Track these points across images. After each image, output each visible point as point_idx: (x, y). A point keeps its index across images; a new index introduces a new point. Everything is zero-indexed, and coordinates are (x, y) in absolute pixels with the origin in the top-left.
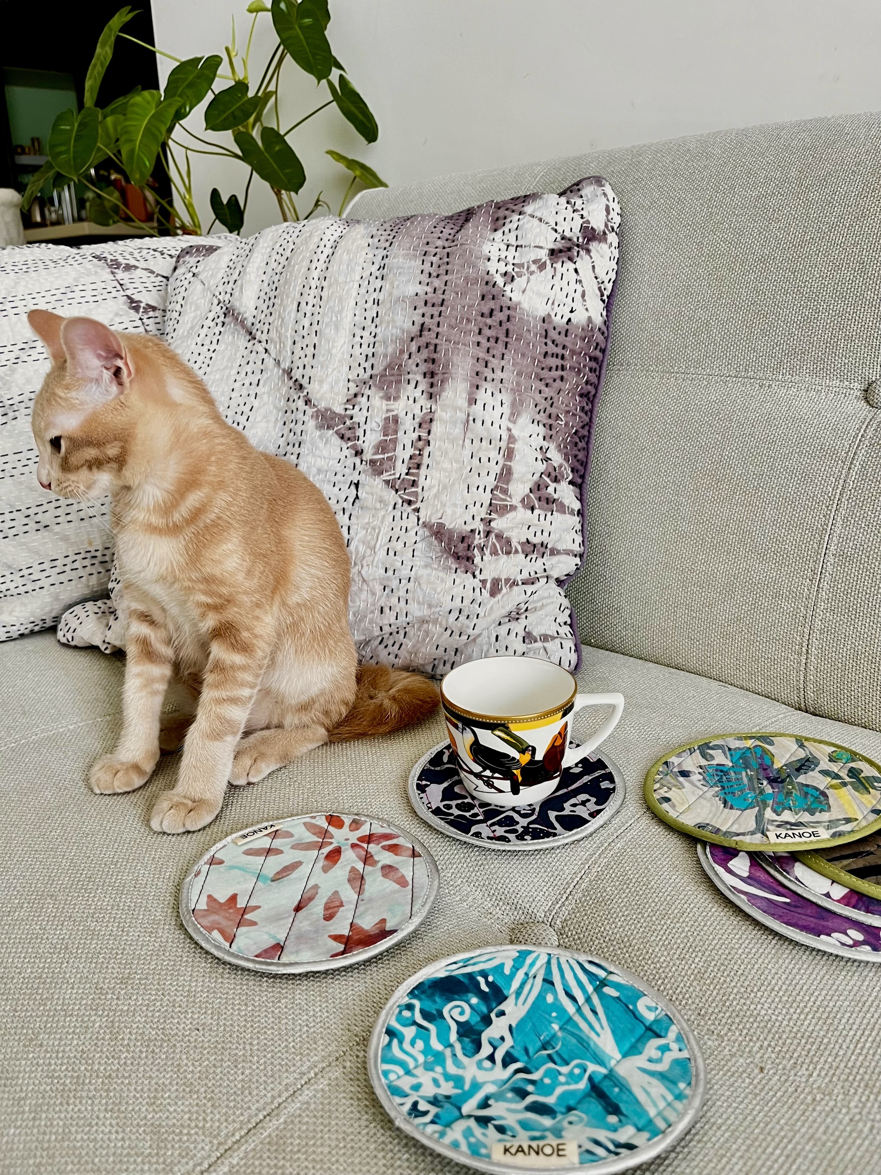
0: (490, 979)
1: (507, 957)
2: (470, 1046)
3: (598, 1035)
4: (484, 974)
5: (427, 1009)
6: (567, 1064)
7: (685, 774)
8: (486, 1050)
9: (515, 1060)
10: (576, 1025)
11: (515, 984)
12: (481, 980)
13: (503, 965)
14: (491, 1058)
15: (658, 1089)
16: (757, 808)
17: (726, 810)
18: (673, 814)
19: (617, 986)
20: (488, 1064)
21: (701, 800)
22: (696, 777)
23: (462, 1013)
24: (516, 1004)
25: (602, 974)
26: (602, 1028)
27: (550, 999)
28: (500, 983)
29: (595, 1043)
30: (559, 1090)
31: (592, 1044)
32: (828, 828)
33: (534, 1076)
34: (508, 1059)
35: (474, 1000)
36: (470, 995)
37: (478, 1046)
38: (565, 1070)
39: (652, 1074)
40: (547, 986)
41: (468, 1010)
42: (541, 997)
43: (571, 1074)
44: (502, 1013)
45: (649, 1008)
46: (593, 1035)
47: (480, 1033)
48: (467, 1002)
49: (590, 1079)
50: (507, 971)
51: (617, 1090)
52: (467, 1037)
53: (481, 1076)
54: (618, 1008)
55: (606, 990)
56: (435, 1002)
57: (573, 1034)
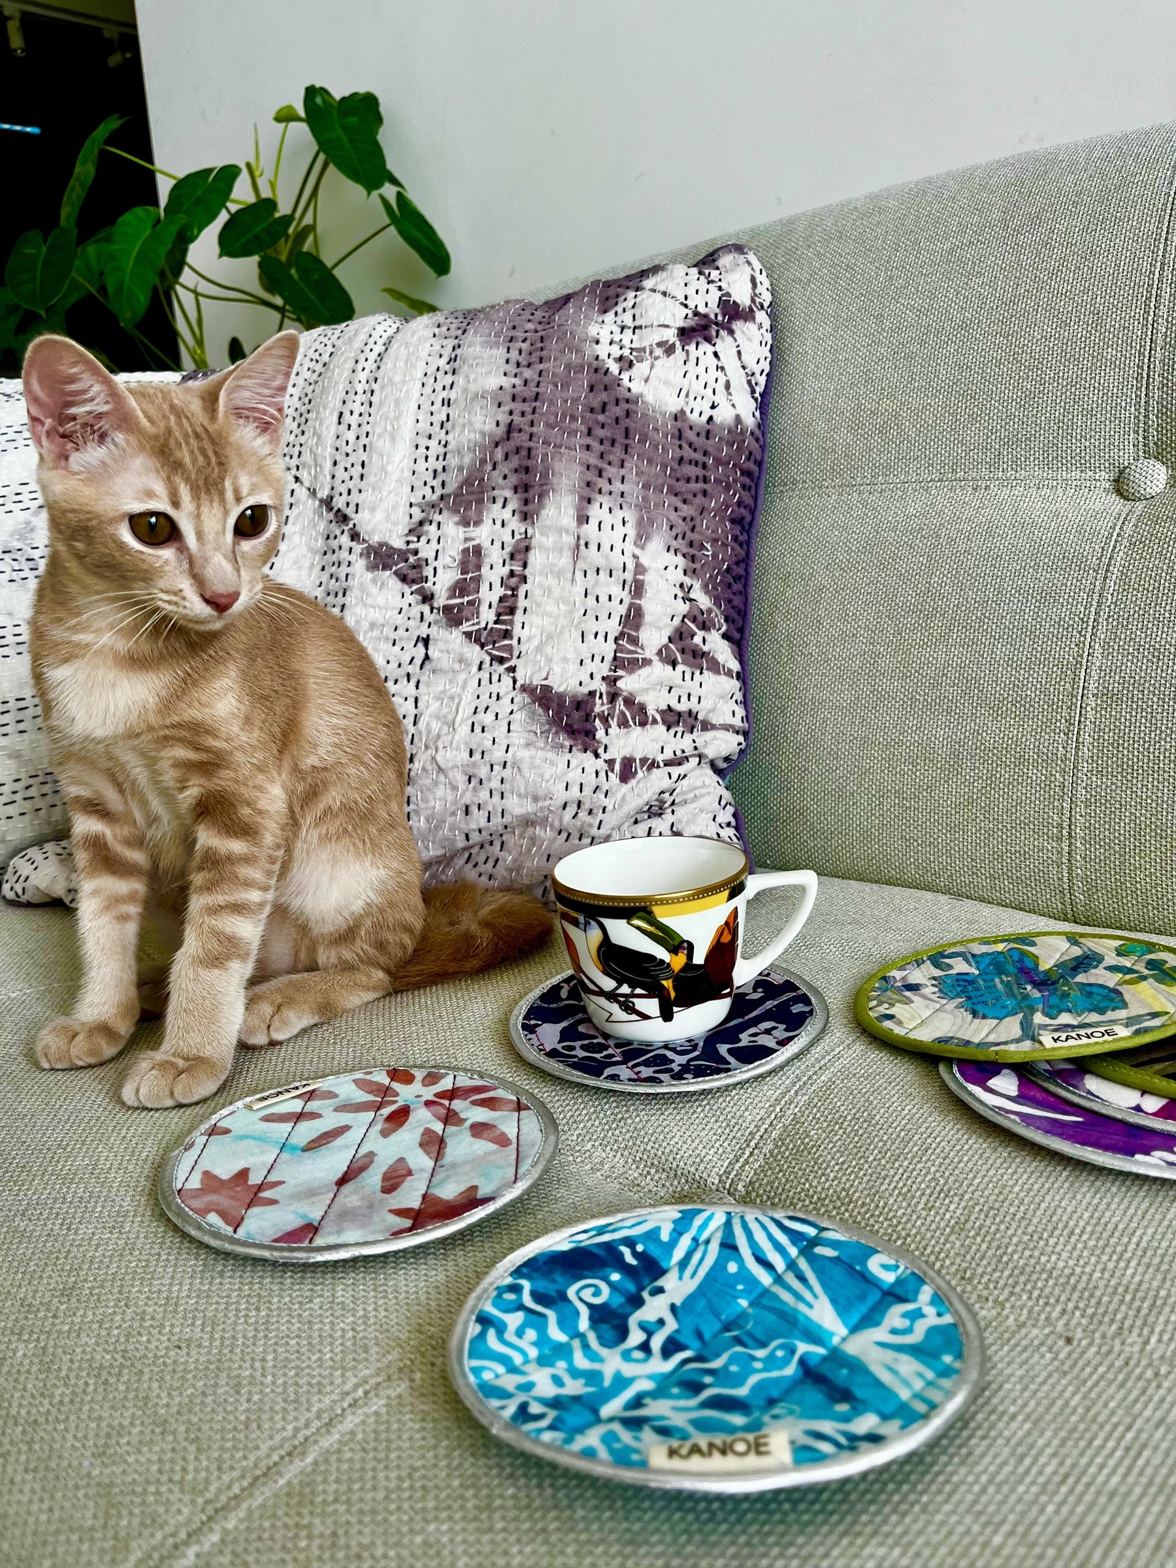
0: (640, 1248)
1: (664, 1220)
2: (610, 1334)
3: (810, 1306)
4: (630, 1242)
5: (542, 1291)
6: (763, 1345)
7: (914, 988)
8: (636, 1337)
9: (682, 1347)
10: (775, 1297)
11: (678, 1254)
12: (626, 1251)
13: (658, 1229)
14: (645, 1347)
15: (908, 1365)
16: (1021, 1015)
17: (977, 1021)
18: (898, 1030)
19: (834, 1244)
20: (639, 1355)
21: (940, 1014)
22: (928, 990)
23: (597, 1293)
24: (680, 1278)
25: (811, 1232)
26: (816, 1297)
27: (732, 1267)
28: (655, 1251)
29: (807, 1318)
30: (753, 1380)
31: (801, 1318)
32: (1127, 1026)
33: (715, 1364)
34: (671, 1347)
35: (615, 1277)
36: (608, 1270)
37: (623, 1333)
38: (760, 1353)
39: (899, 1348)
40: (727, 1252)
41: (605, 1289)
42: (719, 1266)
43: (771, 1356)
44: (661, 1290)
45: (885, 1267)
46: (802, 1307)
47: (625, 1318)
48: (606, 1279)
49: (802, 1362)
50: (665, 1236)
51: (845, 1371)
52: (606, 1322)
53: (628, 1370)
54: (838, 1272)
55: (819, 1250)
56: (554, 1281)
57: (772, 1310)
